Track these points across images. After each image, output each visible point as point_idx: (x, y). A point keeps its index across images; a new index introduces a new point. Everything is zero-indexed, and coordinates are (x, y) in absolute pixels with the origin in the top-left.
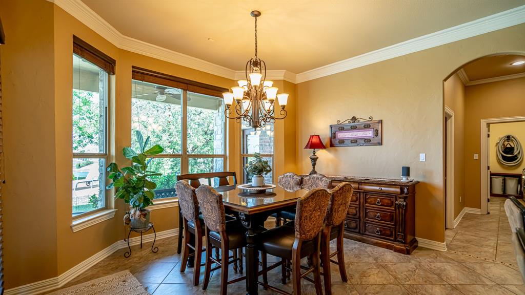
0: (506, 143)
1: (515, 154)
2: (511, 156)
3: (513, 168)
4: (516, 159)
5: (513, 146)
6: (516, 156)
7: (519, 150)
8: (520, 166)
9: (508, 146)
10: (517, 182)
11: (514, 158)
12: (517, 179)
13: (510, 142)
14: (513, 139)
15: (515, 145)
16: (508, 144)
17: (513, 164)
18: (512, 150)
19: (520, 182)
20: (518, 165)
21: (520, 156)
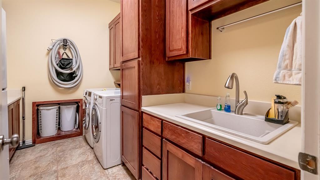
0: (62, 51)
1: (74, 69)
2: (69, 71)
3: (71, 91)
4: (74, 78)
5: (71, 58)
6: (74, 72)
9: (65, 56)
10: (75, 110)
11: (71, 77)
12: (75, 106)
13: (67, 51)
14: (71, 46)
15: (73, 57)
16: (65, 53)
17: (69, 84)
18: (70, 63)
19: (77, 111)
20: (76, 87)
21: (79, 73)
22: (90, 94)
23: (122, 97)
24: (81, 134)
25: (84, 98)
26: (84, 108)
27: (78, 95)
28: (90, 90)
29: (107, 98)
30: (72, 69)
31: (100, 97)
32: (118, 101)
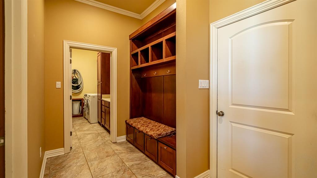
0: (73, 75)
1: (79, 84)
2: (76, 85)
3: (77, 94)
4: (79, 88)
5: (77, 78)
6: (79, 85)
7: (81, 82)
8: (81, 93)
9: (74, 78)
10: (79, 104)
11: (77, 88)
12: (80, 102)
13: (75, 75)
14: (78, 73)
15: (78, 78)
16: (74, 76)
17: (77, 91)
18: (77, 81)
19: (81, 105)
20: (80, 93)
21: (81, 86)
22: (86, 95)
23: (98, 96)
24: (82, 116)
25: (84, 98)
26: (84, 102)
27: (81, 96)
28: (86, 94)
29: (92, 96)
30: (78, 84)
31: (90, 96)
32: (97, 97)
